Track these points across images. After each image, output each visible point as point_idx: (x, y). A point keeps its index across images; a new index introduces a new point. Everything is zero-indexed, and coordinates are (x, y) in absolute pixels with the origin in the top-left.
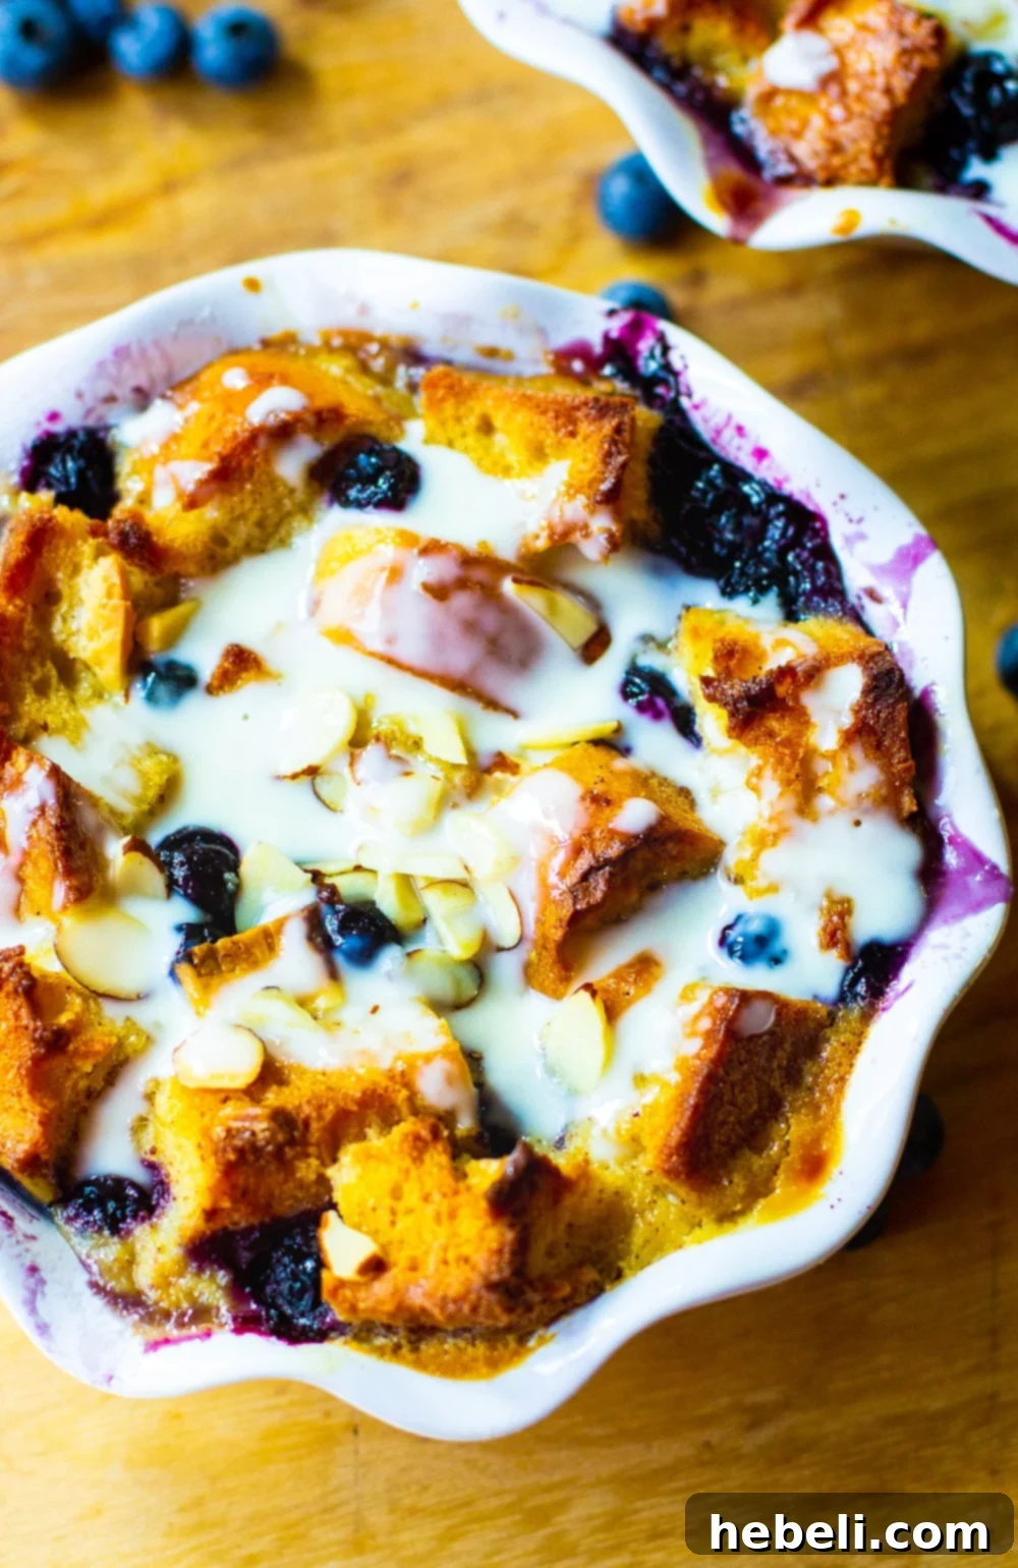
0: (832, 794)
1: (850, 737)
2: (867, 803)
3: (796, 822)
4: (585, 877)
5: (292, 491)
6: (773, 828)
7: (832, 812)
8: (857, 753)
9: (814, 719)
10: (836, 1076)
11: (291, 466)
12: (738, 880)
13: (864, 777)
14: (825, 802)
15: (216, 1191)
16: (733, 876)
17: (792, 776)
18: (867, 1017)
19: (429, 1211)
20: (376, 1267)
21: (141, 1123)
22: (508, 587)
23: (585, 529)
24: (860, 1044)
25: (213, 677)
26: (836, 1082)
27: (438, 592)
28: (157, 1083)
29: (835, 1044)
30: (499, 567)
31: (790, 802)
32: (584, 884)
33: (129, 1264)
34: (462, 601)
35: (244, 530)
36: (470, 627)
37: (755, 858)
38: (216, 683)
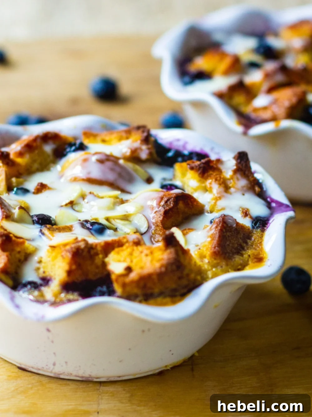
0: (234, 187)
1: (235, 172)
2: (245, 188)
3: (225, 194)
4: (166, 202)
5: (49, 156)
6: (219, 195)
7: (235, 192)
8: (238, 176)
9: (223, 170)
10: (259, 242)
11: (48, 148)
12: (211, 212)
13: (243, 182)
14: (232, 190)
15: (70, 264)
16: (209, 211)
17: (221, 183)
18: (263, 231)
19: (143, 255)
20: (129, 270)
21: (38, 269)
22: (121, 162)
23: (141, 149)
24: (263, 236)
25: (35, 190)
26: (259, 243)
27: (101, 161)
28: (41, 258)
29: (255, 236)
30: (118, 159)
31: (222, 189)
32: (166, 204)
33: (42, 295)
34: (109, 164)
35: (36, 166)
36: (112, 170)
37: (215, 203)
38: (36, 191)
